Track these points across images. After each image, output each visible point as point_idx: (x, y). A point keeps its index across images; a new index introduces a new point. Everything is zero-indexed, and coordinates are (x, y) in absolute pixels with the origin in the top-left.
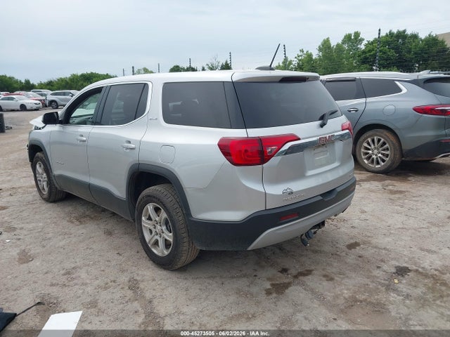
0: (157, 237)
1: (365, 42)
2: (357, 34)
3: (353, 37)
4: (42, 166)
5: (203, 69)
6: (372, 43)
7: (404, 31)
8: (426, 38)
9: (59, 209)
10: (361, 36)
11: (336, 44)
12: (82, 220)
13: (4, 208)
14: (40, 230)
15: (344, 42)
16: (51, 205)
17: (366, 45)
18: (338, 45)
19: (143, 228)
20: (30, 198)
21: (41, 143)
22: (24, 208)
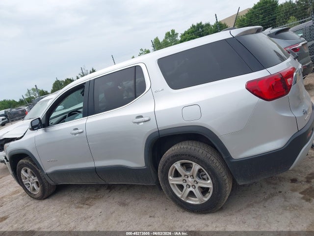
0: (191, 189)
1: (179, 35)
2: (173, 31)
3: (171, 34)
4: (29, 170)
5: (78, 78)
6: (184, 35)
7: (201, 23)
8: (215, 24)
9: (57, 202)
10: (176, 32)
11: (162, 40)
12: (88, 202)
13: (4, 218)
14: (58, 224)
15: (166, 38)
16: (46, 201)
17: (181, 37)
18: (164, 41)
19: (172, 186)
20: (21, 202)
21: (27, 150)
22: (23, 212)
